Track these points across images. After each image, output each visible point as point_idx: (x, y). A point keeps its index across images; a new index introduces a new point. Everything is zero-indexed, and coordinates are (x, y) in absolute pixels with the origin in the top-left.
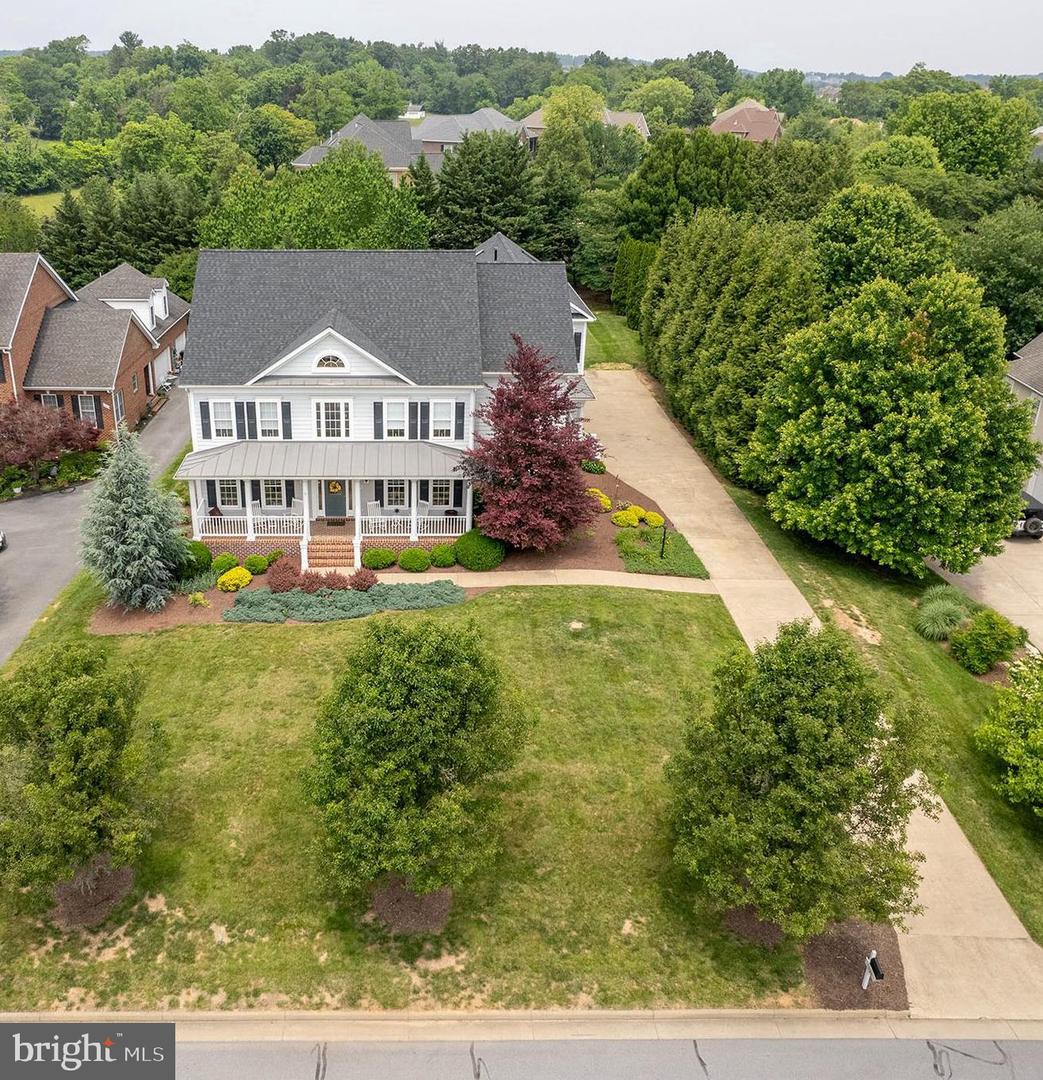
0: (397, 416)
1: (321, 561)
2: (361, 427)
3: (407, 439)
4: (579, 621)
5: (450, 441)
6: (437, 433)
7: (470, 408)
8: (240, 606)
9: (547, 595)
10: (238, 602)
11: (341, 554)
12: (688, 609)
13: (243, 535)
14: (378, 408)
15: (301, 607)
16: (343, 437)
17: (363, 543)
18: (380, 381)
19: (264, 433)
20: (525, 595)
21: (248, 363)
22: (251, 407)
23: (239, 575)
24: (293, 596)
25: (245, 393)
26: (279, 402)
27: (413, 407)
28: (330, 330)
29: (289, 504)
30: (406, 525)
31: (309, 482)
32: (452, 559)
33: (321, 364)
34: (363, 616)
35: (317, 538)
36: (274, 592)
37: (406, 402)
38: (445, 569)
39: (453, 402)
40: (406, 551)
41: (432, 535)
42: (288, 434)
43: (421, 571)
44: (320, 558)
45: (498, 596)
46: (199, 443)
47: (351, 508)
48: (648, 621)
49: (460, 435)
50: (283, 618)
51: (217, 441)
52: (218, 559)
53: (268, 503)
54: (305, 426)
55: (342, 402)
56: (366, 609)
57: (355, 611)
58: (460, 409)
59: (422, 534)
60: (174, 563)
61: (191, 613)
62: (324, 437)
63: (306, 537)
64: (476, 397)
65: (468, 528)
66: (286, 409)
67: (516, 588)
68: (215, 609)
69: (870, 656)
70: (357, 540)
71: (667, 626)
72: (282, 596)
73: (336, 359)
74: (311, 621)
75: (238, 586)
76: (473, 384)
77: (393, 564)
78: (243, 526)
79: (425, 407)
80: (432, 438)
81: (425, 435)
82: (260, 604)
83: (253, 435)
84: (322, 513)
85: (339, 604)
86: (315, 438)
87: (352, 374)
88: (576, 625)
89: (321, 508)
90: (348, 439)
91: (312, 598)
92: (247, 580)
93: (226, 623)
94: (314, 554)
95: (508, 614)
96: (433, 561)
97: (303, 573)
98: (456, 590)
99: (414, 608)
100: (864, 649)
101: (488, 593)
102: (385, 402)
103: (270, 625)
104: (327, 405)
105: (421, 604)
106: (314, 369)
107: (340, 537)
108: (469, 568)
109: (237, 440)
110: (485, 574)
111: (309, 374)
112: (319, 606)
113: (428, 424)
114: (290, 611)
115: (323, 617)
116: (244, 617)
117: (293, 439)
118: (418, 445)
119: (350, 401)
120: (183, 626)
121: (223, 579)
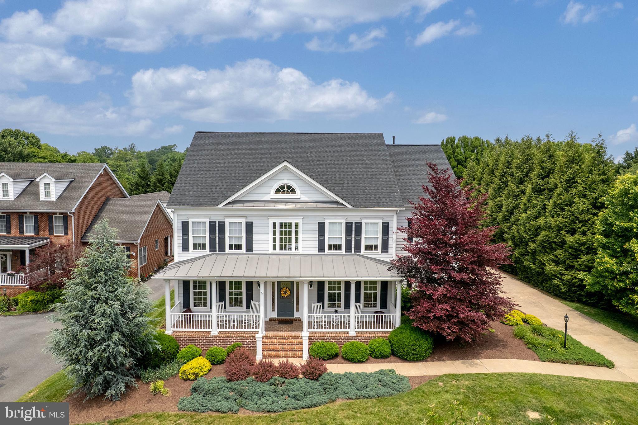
0: (336, 233)
1: (274, 353)
2: (308, 241)
3: (344, 253)
4: (533, 410)
5: (378, 254)
6: (367, 248)
7: (393, 228)
8: (196, 395)
10: (195, 390)
11: (291, 347)
13: (208, 330)
14: (321, 227)
15: (254, 396)
16: (293, 250)
17: (310, 338)
19: (231, 247)
20: (465, 382)
21: (222, 192)
22: (222, 225)
23: (200, 364)
24: (247, 385)
25: (218, 214)
26: (244, 221)
27: (349, 226)
28: (285, 163)
29: (248, 307)
30: (344, 324)
32: (388, 350)
33: (278, 191)
34: (315, 405)
35: (270, 333)
36: (230, 380)
37: (344, 222)
38: (383, 360)
39: (380, 222)
40: (348, 344)
42: (249, 248)
43: (363, 362)
44: (273, 350)
45: (441, 384)
46: (179, 254)
47: (297, 310)
49: (385, 249)
50: (236, 408)
51: (192, 253)
52: (184, 350)
53: (231, 305)
54: (264, 241)
55: (293, 221)
56: (318, 398)
57: (308, 401)
58: (386, 228)
59: (359, 330)
60: (142, 352)
61: (149, 401)
62: (278, 250)
63: (262, 332)
64: (399, 219)
66: (249, 227)
67: (455, 377)
68: (173, 397)
70: (305, 334)
72: (236, 385)
73: (289, 187)
74: (264, 411)
75: (196, 375)
76: (396, 207)
77: (336, 355)
78: (208, 324)
79: (359, 226)
80: (363, 252)
81: (358, 249)
82: (215, 392)
83: (222, 249)
84: (274, 315)
85: (291, 393)
86: (271, 251)
87: (302, 199)
88: (534, 415)
89: (273, 310)
90: (297, 252)
91: (265, 387)
92: (206, 369)
93: (180, 413)
94: (267, 347)
96: (373, 352)
97: (257, 362)
98: (401, 379)
99: (365, 397)
101: (432, 380)
102: (327, 222)
103: (223, 415)
104: (281, 224)
105: (371, 394)
106: (272, 195)
107: (290, 332)
108: (404, 358)
109: (209, 253)
110: (420, 364)
111: (269, 199)
112: (272, 394)
113: (360, 240)
114: (244, 401)
115: (276, 406)
116: (198, 406)
117: (254, 252)
118: (353, 257)
119: (300, 221)
120: (135, 416)
121: (184, 367)
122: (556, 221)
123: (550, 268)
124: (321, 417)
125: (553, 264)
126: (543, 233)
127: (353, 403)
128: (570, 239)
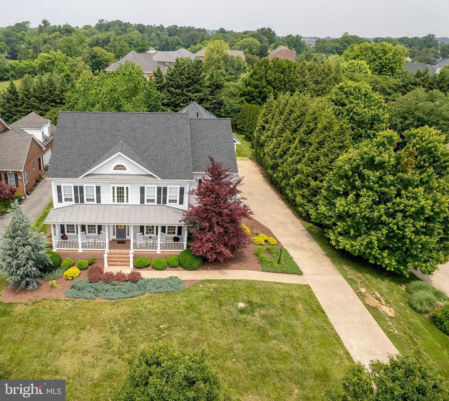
0: (151, 193)
1: (114, 263)
2: (134, 198)
3: (156, 204)
4: (243, 302)
5: (177, 205)
6: (170, 201)
7: (186, 191)
8: (73, 289)
9: (225, 286)
10: (73, 287)
11: (124, 260)
12: (296, 294)
13: (77, 249)
14: (142, 190)
15: (103, 291)
16: (125, 203)
17: (134, 254)
18: (144, 177)
19: (88, 200)
20: (214, 285)
21: (80, 167)
22: (82, 188)
23: (74, 271)
24: (100, 285)
25: (79, 181)
26: (95, 186)
27: (159, 189)
28: (119, 153)
29: (99, 233)
30: (154, 246)
31: (109, 226)
32: (177, 264)
33: (115, 169)
34: (134, 297)
35: (112, 251)
36: (90, 282)
37: (156, 186)
38: (174, 269)
39: (178, 187)
40: (155, 259)
41: (167, 250)
42: (99, 201)
43: (162, 270)
44: (113, 261)
45: (201, 286)
46: (56, 204)
47: (128, 235)
48: (277, 302)
49: (181, 202)
50: (94, 297)
51: (65, 204)
52: (64, 262)
53: (89, 232)
54: (107, 197)
55: (125, 186)
56: (136, 293)
57: (130, 294)
58: (182, 190)
59: (163, 250)
60: (43, 265)
61: (50, 291)
62: (116, 203)
63: (107, 250)
64: (191, 185)
65: (185, 248)
66: (98, 189)
67: (210, 281)
68: (62, 289)
69: (391, 324)
70: (132, 251)
71: (287, 305)
72: (95, 285)
73: (122, 166)
74: (108, 299)
75: (73, 277)
76: (189, 179)
77: (149, 265)
78: (76, 245)
79: (165, 189)
80: (168, 204)
81: (165, 202)
82: (83, 289)
83: (82, 201)
84: (115, 237)
85: (122, 290)
86: (112, 203)
87: (130, 173)
88: (241, 305)
89: (114, 235)
90: (127, 204)
91: (109, 286)
92: (77, 274)
93: (67, 298)
94: (110, 260)
95: (207, 297)
96: (168, 264)
97: (105, 272)
98: (180, 282)
99: (160, 293)
100: (387, 319)
101: (197, 283)
102: (146, 187)
103: (88, 300)
104: (118, 188)
105: (163, 291)
106: (112, 171)
107: (123, 250)
108: (186, 268)
109: (74, 203)
110: (194, 272)
111: (110, 173)
112: (112, 291)
113: (166, 197)
114: (98, 293)
115: (114, 297)
116: (75, 296)
117: (101, 203)
118: (161, 207)
119: (129, 186)
120: (45, 299)
121: (66, 273)
122: (307, 170)
123: (299, 199)
124: (136, 303)
125: (301, 197)
126: (299, 175)
127: (153, 296)
128: (313, 183)
